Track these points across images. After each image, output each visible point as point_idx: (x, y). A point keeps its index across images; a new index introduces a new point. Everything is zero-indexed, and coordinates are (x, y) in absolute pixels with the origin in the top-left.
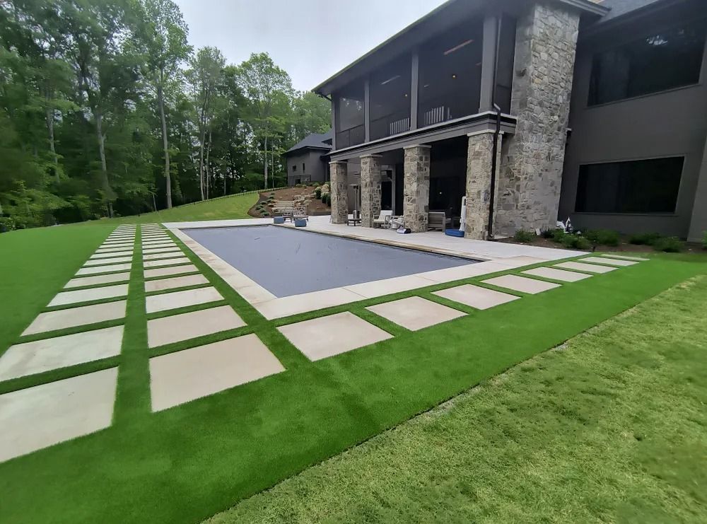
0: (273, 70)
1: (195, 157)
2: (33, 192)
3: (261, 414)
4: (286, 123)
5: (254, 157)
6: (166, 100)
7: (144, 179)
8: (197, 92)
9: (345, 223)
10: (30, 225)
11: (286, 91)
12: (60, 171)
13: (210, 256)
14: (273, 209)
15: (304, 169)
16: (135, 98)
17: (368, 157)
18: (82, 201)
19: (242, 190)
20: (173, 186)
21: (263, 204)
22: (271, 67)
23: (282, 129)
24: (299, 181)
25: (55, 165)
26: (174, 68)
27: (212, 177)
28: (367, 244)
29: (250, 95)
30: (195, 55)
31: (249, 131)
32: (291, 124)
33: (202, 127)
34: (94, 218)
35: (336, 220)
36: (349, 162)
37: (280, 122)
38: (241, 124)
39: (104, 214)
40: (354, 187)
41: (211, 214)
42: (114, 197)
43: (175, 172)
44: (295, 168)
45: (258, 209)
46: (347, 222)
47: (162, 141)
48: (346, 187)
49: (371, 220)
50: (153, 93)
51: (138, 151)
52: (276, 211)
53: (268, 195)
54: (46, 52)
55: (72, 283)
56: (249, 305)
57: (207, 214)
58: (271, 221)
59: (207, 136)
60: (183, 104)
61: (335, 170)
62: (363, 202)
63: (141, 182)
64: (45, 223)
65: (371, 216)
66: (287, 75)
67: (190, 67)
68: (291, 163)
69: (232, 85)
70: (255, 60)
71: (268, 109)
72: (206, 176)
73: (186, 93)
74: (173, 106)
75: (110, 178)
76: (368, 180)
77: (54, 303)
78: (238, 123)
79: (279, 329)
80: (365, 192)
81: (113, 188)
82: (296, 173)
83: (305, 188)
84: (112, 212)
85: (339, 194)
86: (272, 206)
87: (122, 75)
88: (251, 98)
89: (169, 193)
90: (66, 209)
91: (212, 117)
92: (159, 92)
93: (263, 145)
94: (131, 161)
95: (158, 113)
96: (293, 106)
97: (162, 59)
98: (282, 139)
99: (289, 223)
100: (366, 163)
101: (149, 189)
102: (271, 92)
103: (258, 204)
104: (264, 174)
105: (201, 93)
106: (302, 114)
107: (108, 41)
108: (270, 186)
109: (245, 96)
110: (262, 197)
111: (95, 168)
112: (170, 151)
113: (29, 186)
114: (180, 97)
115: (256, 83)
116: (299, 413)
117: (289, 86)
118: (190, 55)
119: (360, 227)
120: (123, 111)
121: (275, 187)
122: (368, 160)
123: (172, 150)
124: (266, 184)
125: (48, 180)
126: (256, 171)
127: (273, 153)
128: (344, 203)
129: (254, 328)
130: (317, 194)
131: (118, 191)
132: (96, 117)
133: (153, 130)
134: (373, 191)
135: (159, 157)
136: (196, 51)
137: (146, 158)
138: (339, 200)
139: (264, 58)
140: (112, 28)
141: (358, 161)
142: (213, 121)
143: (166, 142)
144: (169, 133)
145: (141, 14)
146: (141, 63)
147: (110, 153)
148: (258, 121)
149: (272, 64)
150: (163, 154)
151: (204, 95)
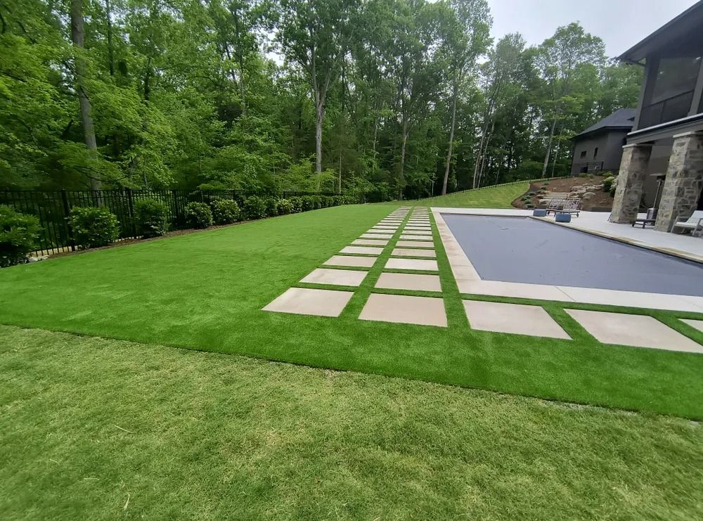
0: (581, 40)
1: (475, 148)
2: (358, 179)
3: (412, 343)
4: (585, 100)
5: (537, 143)
6: (460, 97)
7: (429, 169)
8: (489, 83)
9: (630, 223)
10: (352, 202)
11: (595, 61)
12: (375, 165)
13: (450, 237)
14: (541, 200)
15: (595, 155)
16: (435, 99)
17: (688, 136)
18: (384, 186)
19: (515, 179)
20: (450, 176)
21: (531, 194)
22: (580, 37)
23: (578, 109)
24: (585, 170)
25: (373, 160)
26: (472, 65)
27: (487, 166)
28: (641, 252)
29: (546, 76)
30: (494, 47)
31: (537, 115)
32: (593, 100)
33: (487, 118)
34: (388, 200)
35: (617, 219)
36: (657, 144)
37: (576, 100)
38: (530, 109)
39: (396, 197)
40: (659, 177)
41: (476, 202)
42: (404, 184)
43: (454, 163)
44: (584, 154)
45: (523, 200)
46: (633, 223)
47: (449, 134)
48: (643, 178)
49: (671, 223)
50: (450, 92)
51: (428, 145)
52: (544, 203)
53: (541, 185)
54: (383, 74)
55: (356, 242)
56: (454, 279)
57: (471, 202)
58: (530, 213)
59: (490, 126)
60: (474, 97)
61: (630, 156)
62: (664, 198)
63: (426, 171)
64: (360, 202)
65: (674, 217)
66: (600, 41)
67: (488, 60)
68: (580, 148)
69: (527, 68)
70: (561, 33)
71: (565, 87)
72: (481, 165)
73: (479, 86)
74: (465, 100)
75: (405, 168)
76: (680, 168)
77: (343, 251)
78: (527, 108)
79: (464, 301)
80: (671, 185)
81: (405, 176)
82: (584, 160)
83: (592, 177)
84: (401, 196)
85: (629, 185)
86: (541, 198)
87: (428, 81)
88: (546, 79)
89: (446, 182)
90: (374, 192)
91: (499, 106)
92: (455, 90)
93: (550, 130)
94: (422, 154)
95: (451, 110)
96: (601, 78)
97: (463, 59)
98: (577, 121)
99: (551, 217)
100: (683, 144)
101: (431, 178)
102: (573, 67)
103: (526, 194)
104: (544, 162)
105: (493, 83)
106: (612, 85)
107: (424, 54)
108: (548, 175)
109: (540, 77)
110: (533, 188)
111: (397, 161)
112: (453, 143)
113: (357, 174)
114: (473, 91)
115: (557, 60)
116: (436, 353)
117: (600, 53)
118: (489, 48)
119: (652, 231)
120: (425, 112)
121: (554, 176)
122: (689, 140)
123: (455, 142)
124: (544, 173)
125: (368, 170)
126: (535, 159)
127: (561, 137)
128: (635, 197)
129: (444, 295)
130: (605, 186)
131: (408, 179)
132: (404, 120)
133: (444, 125)
134: (687, 184)
135: (443, 150)
136: (496, 42)
137: (434, 151)
138: (627, 193)
139: (574, 28)
140: (429, 41)
141: (671, 141)
142: (499, 110)
143: (452, 135)
144: (456, 126)
145: (453, 21)
146: (444, 67)
147: (410, 149)
148: (550, 103)
149: (582, 33)
150: (447, 146)
151: (496, 85)
